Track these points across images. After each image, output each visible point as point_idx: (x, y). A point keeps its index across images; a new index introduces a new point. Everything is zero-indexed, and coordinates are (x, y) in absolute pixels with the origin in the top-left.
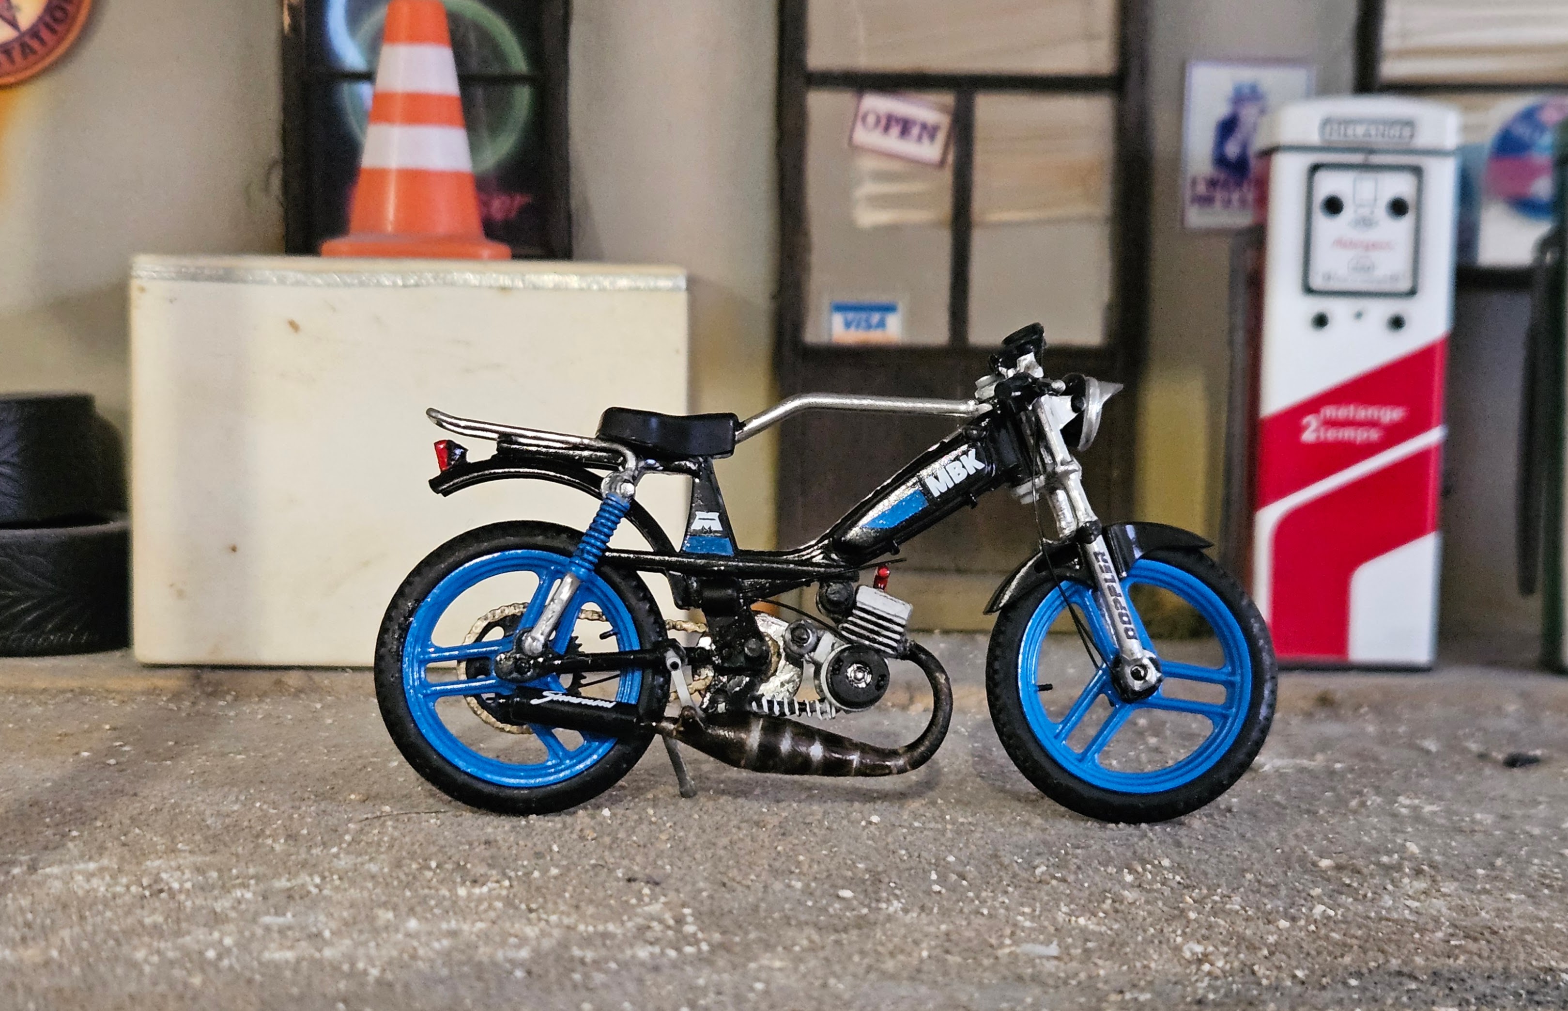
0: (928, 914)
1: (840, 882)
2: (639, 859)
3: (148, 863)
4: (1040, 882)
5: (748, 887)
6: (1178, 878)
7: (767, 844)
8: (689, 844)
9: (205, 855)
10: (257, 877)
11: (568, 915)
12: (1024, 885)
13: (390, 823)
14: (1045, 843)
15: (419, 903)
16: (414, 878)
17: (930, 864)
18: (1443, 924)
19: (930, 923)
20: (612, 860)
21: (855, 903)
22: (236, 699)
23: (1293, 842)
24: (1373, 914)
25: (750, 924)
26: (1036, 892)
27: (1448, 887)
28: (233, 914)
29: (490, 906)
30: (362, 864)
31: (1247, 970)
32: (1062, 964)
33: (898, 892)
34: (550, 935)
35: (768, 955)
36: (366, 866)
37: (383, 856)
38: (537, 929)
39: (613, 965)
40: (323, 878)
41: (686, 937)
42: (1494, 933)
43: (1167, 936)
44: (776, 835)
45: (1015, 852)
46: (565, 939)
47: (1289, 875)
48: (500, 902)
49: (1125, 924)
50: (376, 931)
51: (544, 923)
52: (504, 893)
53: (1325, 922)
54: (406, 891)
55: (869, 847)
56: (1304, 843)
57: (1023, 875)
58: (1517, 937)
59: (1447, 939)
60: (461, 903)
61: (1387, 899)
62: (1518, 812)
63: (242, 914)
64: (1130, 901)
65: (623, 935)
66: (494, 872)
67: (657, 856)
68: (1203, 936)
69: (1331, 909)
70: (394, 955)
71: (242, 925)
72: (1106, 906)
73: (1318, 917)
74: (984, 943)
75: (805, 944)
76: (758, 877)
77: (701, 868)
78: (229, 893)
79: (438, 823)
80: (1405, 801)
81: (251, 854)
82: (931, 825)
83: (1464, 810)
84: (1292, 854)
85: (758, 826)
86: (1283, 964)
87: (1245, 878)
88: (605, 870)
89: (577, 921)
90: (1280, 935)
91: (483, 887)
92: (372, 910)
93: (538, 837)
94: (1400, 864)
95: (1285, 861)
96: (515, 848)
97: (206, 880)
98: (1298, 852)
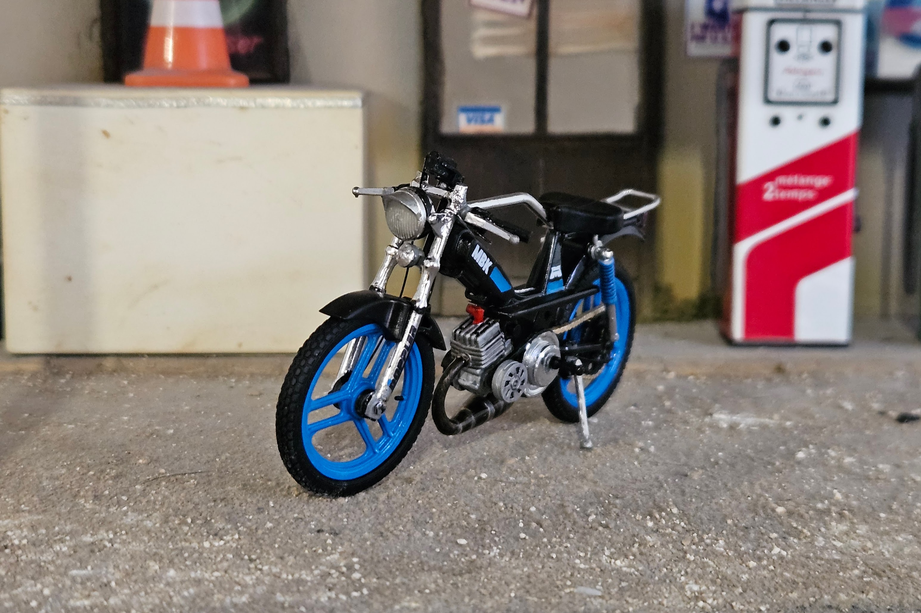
0: (516, 559)
1: (459, 531)
2: (326, 512)
4: (591, 527)
5: (397, 536)
6: (682, 524)
7: (412, 498)
8: (360, 499)
9: (39, 514)
10: (72, 534)
11: (276, 565)
12: (581, 531)
13: (163, 483)
14: (596, 494)
15: (177, 555)
16: (176, 532)
17: (518, 513)
18: (859, 563)
19: (517, 566)
20: (308, 514)
21: (468, 549)
22: (73, 377)
23: (759, 491)
24: (812, 555)
25: (397, 570)
26: (588, 537)
27: (862, 529)
28: (52, 568)
29: (224, 559)
30: (142, 521)
31: (728, 605)
32: (604, 601)
33: (497, 539)
34: (263, 582)
35: (408, 598)
36: (145, 523)
37: (156, 514)
38: (254, 577)
39: (303, 609)
40: (115, 533)
41: (353, 582)
42: (892, 570)
43: (675, 575)
44: (418, 490)
45: (575, 501)
46: (272, 585)
47: (756, 519)
48: (230, 554)
49: (647, 565)
50: (146, 581)
51: (259, 572)
52: (234, 545)
53: (780, 562)
54: (170, 543)
55: (479, 499)
56: (767, 491)
57: (581, 522)
58: (907, 574)
59: (861, 575)
60: (205, 555)
61: (821, 539)
62: (906, 462)
63: (57, 567)
64: (651, 544)
65: (312, 582)
66: (229, 526)
67: (338, 510)
68: (699, 575)
69: (784, 550)
70: (157, 601)
71: (57, 577)
72: (635, 549)
73: (775, 558)
74: (553, 584)
75: (433, 586)
76: (404, 527)
77: (367, 520)
78: (51, 547)
79: (196, 482)
80: (832, 453)
81: (69, 512)
82: (521, 479)
83: (871, 460)
84: (758, 500)
85: (407, 482)
86: (752, 600)
87: (727, 523)
88: (303, 523)
89: (281, 570)
90: (751, 574)
91: (221, 539)
92: (146, 561)
93: (260, 494)
94: (829, 509)
95: (753, 507)
96: (244, 504)
97: (38, 535)
98: (762, 500)
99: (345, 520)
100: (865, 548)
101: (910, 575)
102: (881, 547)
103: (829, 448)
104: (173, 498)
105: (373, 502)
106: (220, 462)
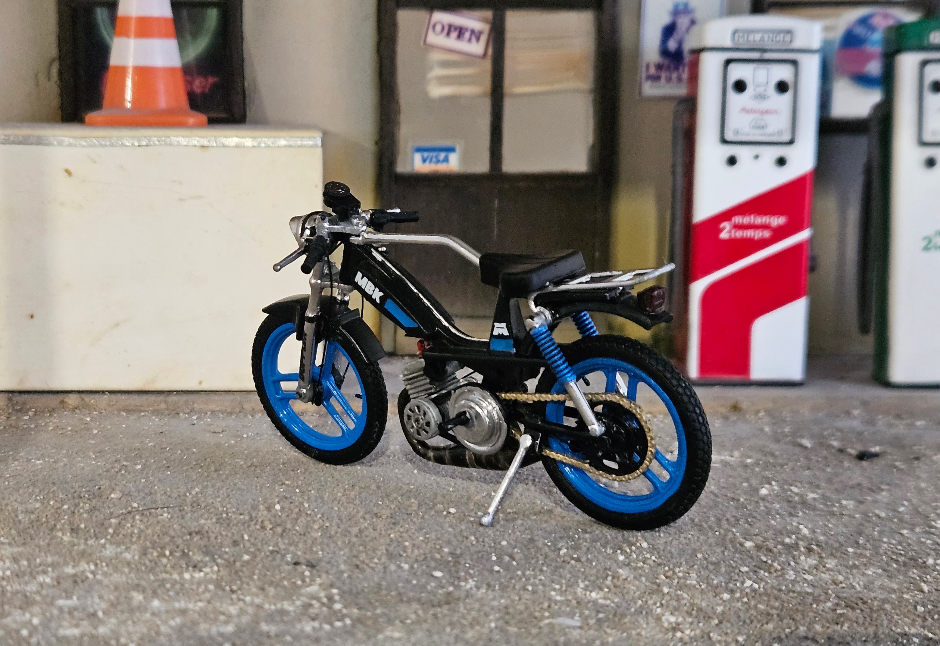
0: (492, 590)
1: (433, 564)
2: (301, 545)
4: (564, 561)
5: (373, 569)
6: (653, 557)
7: (383, 532)
8: (333, 533)
9: (18, 546)
10: (53, 565)
11: (257, 595)
12: (554, 564)
13: (137, 517)
14: (564, 528)
15: (160, 586)
16: (156, 563)
17: (490, 547)
18: (831, 595)
19: (494, 599)
20: (283, 547)
21: (444, 581)
22: (35, 414)
23: (726, 526)
24: (784, 588)
25: (377, 601)
26: (561, 570)
27: (831, 563)
28: (38, 598)
29: (206, 589)
30: (121, 553)
31: (705, 636)
32: (583, 632)
33: (471, 571)
34: (247, 613)
35: (390, 628)
36: (124, 555)
37: (134, 547)
38: (237, 607)
39: (288, 638)
40: (96, 565)
41: (335, 612)
42: (865, 603)
43: (651, 607)
44: (389, 524)
45: (545, 536)
46: (256, 615)
47: (726, 553)
48: (212, 585)
49: (622, 597)
50: (132, 611)
51: (241, 602)
52: (215, 577)
53: (753, 594)
54: (151, 575)
55: (450, 533)
56: (733, 526)
57: (552, 555)
58: (880, 606)
59: (834, 608)
60: (187, 585)
61: (791, 572)
62: (869, 498)
63: (44, 597)
64: (624, 577)
65: (295, 612)
66: (207, 559)
67: (312, 543)
68: (674, 607)
69: (755, 582)
70: (145, 630)
71: (44, 606)
72: (609, 582)
73: (748, 590)
74: (531, 615)
75: (413, 616)
76: (379, 559)
77: (342, 553)
78: (35, 578)
79: (169, 516)
80: (796, 490)
81: (48, 545)
83: (834, 497)
84: (726, 535)
85: (377, 516)
86: (729, 631)
87: (697, 556)
89: (263, 600)
90: (725, 606)
91: (201, 571)
92: (129, 591)
93: (235, 527)
94: (797, 544)
95: (722, 542)
96: (219, 537)
97: (20, 567)
98: (730, 535)
99: (320, 553)
100: (837, 582)
101: (883, 607)
102: (851, 580)
103: (791, 485)
104: (149, 531)
105: (345, 536)
106: (190, 496)
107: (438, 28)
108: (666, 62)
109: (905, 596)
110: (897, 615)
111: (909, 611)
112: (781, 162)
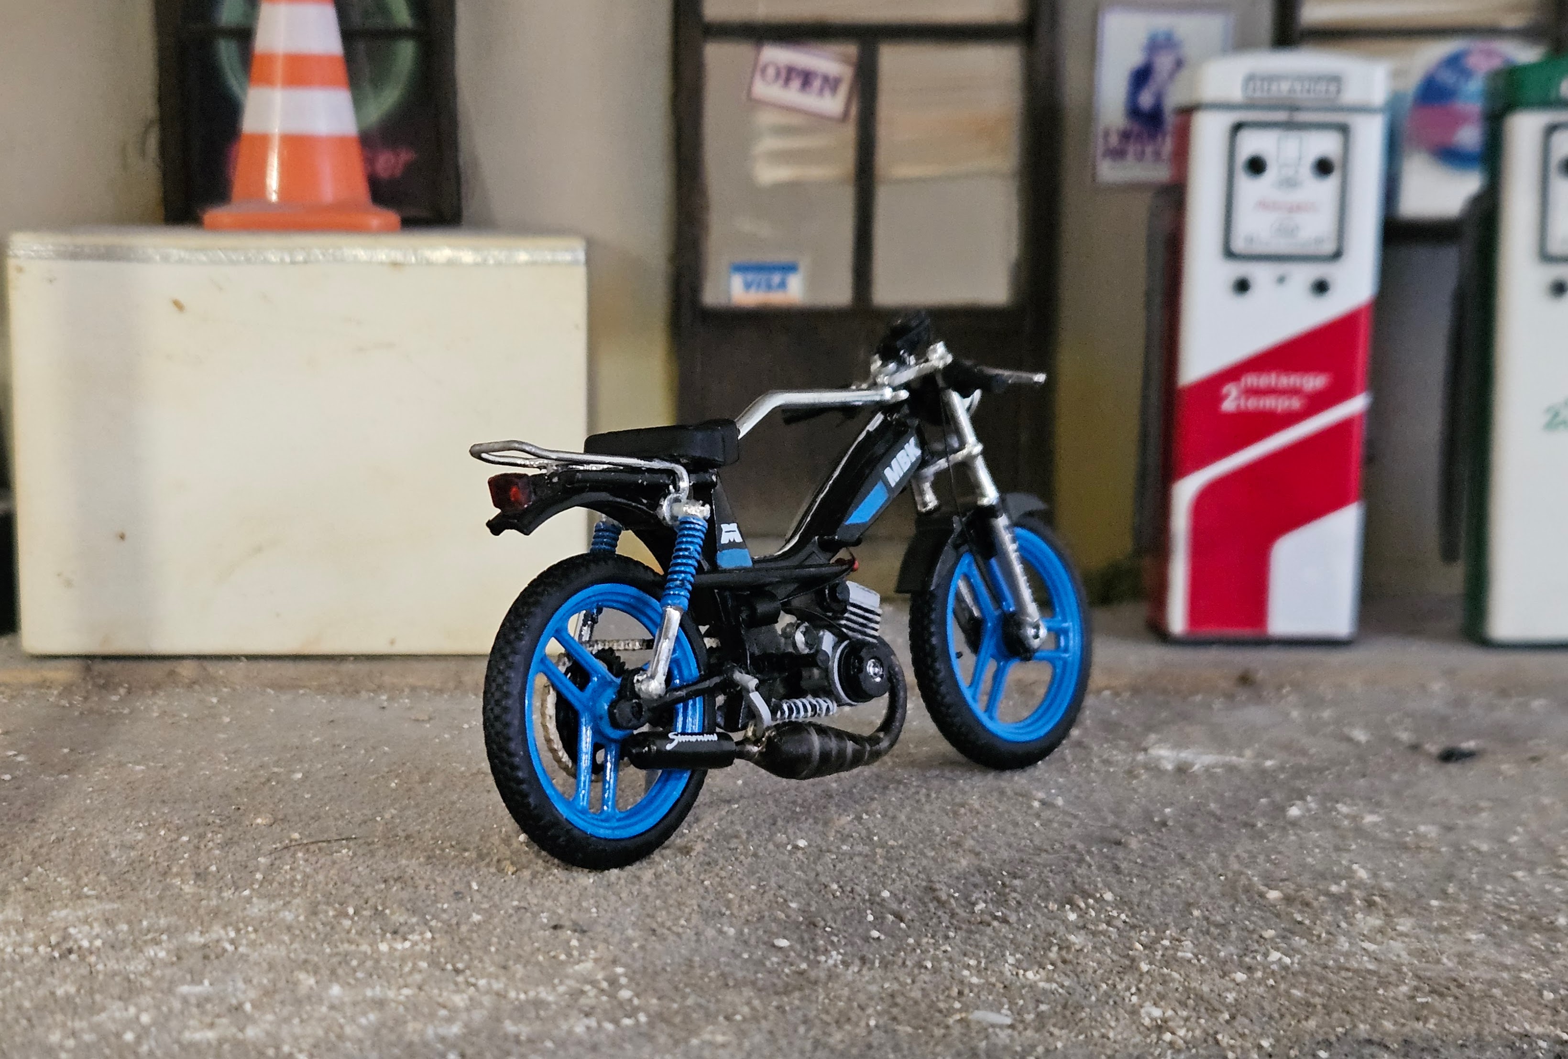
0: (870, 969)
1: (774, 927)
2: (562, 899)
3: (55, 913)
4: (981, 923)
5: (679, 935)
6: (1123, 917)
7: (693, 878)
8: (613, 879)
9: (112, 901)
10: (170, 931)
11: (497, 978)
12: (964, 926)
13: (300, 854)
14: (980, 871)
15: (340, 963)
16: (332, 928)
17: (864, 901)
18: (1406, 974)
19: (873, 980)
20: (535, 901)
21: (792, 954)
22: (129, 692)
23: (1236, 866)
24: (1331, 963)
25: (686, 985)
26: (977, 936)
27: (1405, 924)
28: (147, 982)
29: (415, 969)
30: (277, 911)
31: (1210, 1040)
32: (1016, 1034)
33: (835, 939)
34: (481, 1005)
35: (710, 1028)
36: (281, 915)
37: (297, 901)
38: (465, 996)
39: (549, 1044)
40: (238, 931)
41: (621, 1004)
42: (1460, 986)
43: (1121, 993)
44: (701, 864)
45: (950, 882)
46: (497, 1009)
47: (1237, 909)
48: (424, 961)
49: (1075, 979)
50: (298, 1002)
51: (472, 988)
52: (428, 948)
53: (1283, 974)
54: (325, 945)
55: (799, 879)
56: (1247, 867)
57: (962, 913)
58: (1484, 991)
59: (1411, 994)
60: (384, 963)
61: (1342, 939)
62: (1461, 823)
63: (158, 981)
64: (1078, 947)
65: (556, 1003)
66: (414, 920)
67: (581, 894)
68: (1158, 993)
69: (1286, 955)
70: (320, 1033)
71: (159, 995)
72: (1053, 954)
73: (1275, 967)
74: (932, 1005)
75: (746, 1010)
76: (688, 920)
77: (628, 910)
78: (141, 951)
79: (351, 853)
80: (1344, 809)
81: (161, 898)
82: (859, 848)
83: (1406, 820)
84: (1236, 881)
85: (682, 853)
86: (1247, 1031)
87: (1191, 914)
88: (529, 914)
89: (506, 985)
90: (1240, 992)
91: (405, 939)
92: (292, 972)
93: (456, 870)
94: (1349, 895)
95: (1231, 891)
96: (433, 887)
97: (117, 934)
98: (1243, 881)
99: (594, 910)
101: (1489, 993)
103: (1337, 802)
105: (633, 883)
106: (383, 822)
107: (771, 71)
108: (1136, 128)
109: (1525, 976)
110: (1512, 1005)
111: (1530, 999)
112: (1321, 287)
